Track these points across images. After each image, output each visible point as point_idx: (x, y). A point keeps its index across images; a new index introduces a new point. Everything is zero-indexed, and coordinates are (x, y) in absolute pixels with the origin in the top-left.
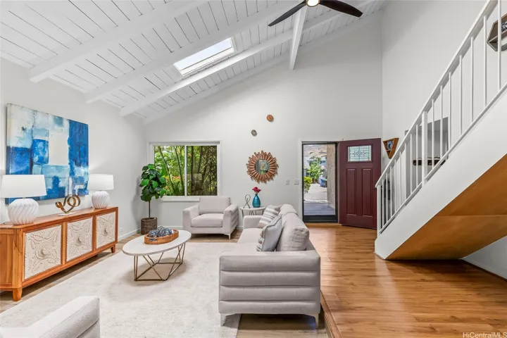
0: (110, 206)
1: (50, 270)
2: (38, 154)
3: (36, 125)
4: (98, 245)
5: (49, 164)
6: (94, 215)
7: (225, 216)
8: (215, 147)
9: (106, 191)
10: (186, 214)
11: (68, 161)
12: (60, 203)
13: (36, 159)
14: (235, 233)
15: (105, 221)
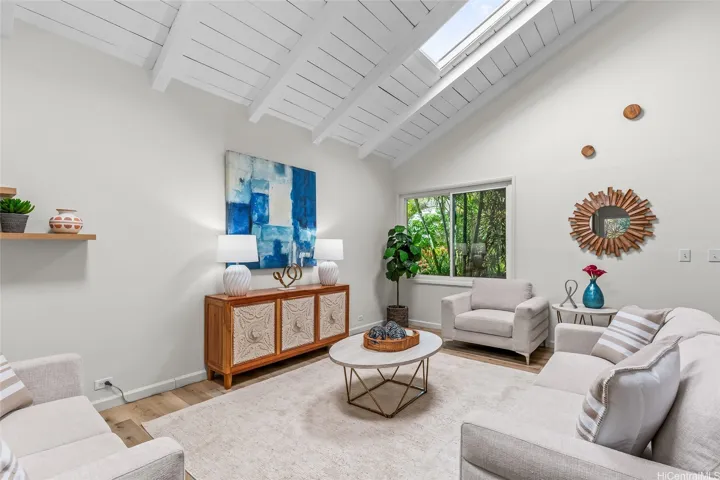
0: (340, 283)
1: (262, 358)
2: (257, 211)
3: (255, 175)
4: (322, 336)
5: (270, 224)
6: (316, 293)
7: (517, 317)
8: (503, 191)
9: (335, 261)
10: (447, 307)
11: (291, 221)
12: (278, 274)
13: (255, 217)
14: (540, 354)
15: (332, 303)
